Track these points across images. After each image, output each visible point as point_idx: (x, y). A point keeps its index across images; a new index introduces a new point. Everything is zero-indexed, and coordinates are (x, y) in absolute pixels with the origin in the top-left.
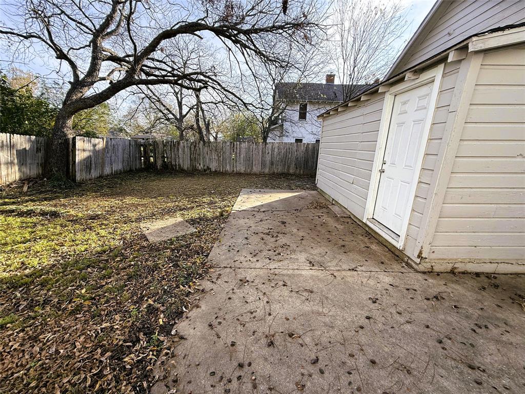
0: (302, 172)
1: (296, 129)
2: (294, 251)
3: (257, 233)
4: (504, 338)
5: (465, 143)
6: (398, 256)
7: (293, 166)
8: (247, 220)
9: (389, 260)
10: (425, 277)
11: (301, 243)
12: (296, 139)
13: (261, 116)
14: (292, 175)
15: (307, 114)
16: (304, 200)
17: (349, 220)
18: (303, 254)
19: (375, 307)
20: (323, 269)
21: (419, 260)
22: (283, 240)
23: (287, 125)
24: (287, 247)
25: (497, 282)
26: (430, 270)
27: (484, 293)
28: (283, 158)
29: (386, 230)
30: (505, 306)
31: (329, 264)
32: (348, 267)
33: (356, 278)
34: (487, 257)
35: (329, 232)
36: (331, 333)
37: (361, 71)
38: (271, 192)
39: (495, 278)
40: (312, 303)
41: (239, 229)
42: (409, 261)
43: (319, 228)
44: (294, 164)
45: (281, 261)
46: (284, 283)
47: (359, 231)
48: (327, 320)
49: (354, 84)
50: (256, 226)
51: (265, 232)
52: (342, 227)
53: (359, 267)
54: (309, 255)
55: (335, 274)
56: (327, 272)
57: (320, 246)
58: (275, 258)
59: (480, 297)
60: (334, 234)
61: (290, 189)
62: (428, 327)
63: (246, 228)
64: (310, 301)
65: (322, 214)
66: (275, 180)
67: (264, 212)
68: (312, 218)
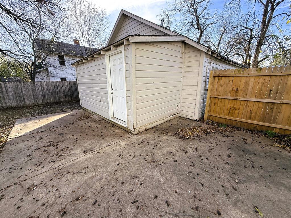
0: (70, 99)
1: (58, 71)
2: (72, 149)
3: (39, 149)
4: (161, 147)
5: (138, 78)
6: (127, 131)
7: (62, 96)
8: (26, 143)
9: (124, 134)
10: (137, 136)
11: (76, 143)
12: (61, 79)
13: (25, 62)
14: (63, 102)
15: (65, 62)
16: (75, 116)
17: (103, 121)
18: (79, 148)
19: (121, 158)
20: (93, 152)
21: (134, 130)
22: (62, 146)
23: (50, 69)
24: (66, 149)
25: (158, 128)
26: (139, 132)
27: (155, 134)
28: (53, 91)
29: (120, 121)
30: (160, 136)
31: (96, 148)
32: (106, 145)
33: (110, 149)
34: (153, 121)
35: (93, 130)
36: (102, 183)
37: (93, 41)
38: (47, 117)
39: (157, 127)
40: (88, 173)
41: (19, 151)
42: (131, 132)
43: (87, 130)
44: (63, 94)
45: (63, 159)
46: (68, 172)
47: (109, 125)
48: (99, 177)
49: (91, 47)
50: (37, 144)
51: (46, 145)
52: (100, 126)
53: (111, 143)
54: (83, 148)
55: (100, 152)
56: (95, 152)
57: (89, 140)
58: (58, 159)
59: (154, 136)
60: (96, 131)
61: (63, 111)
62: (140, 155)
63: (27, 148)
64: (87, 173)
65: (88, 122)
66: (49, 108)
67: (43, 132)
68: (82, 126)
